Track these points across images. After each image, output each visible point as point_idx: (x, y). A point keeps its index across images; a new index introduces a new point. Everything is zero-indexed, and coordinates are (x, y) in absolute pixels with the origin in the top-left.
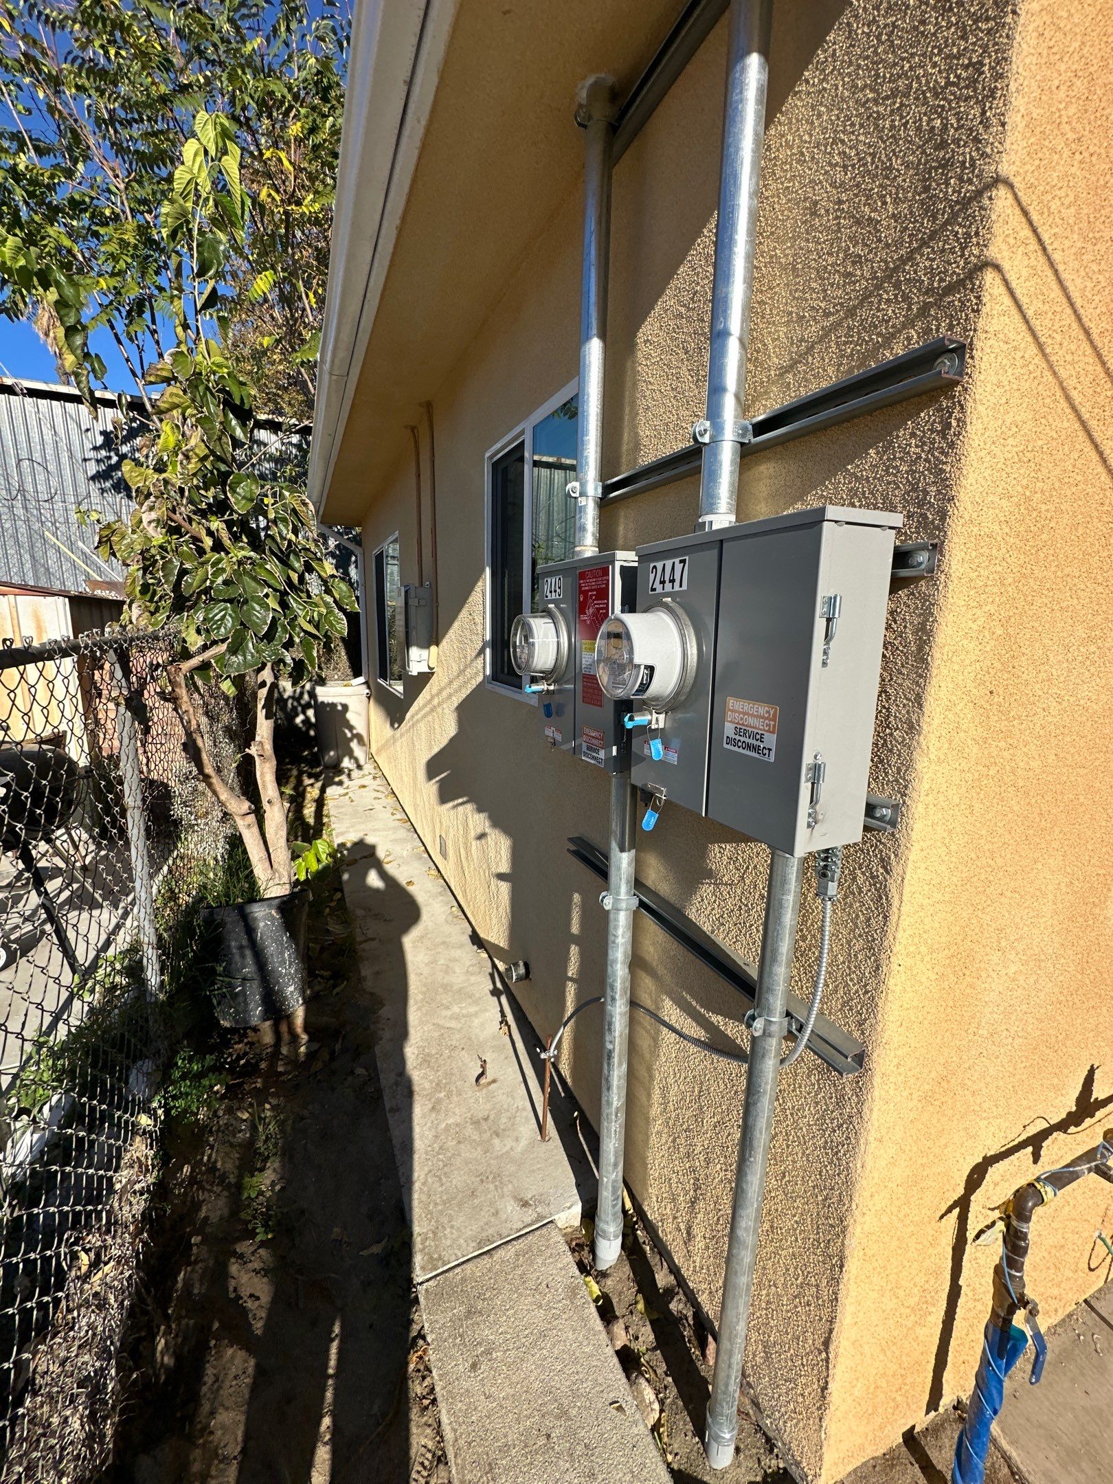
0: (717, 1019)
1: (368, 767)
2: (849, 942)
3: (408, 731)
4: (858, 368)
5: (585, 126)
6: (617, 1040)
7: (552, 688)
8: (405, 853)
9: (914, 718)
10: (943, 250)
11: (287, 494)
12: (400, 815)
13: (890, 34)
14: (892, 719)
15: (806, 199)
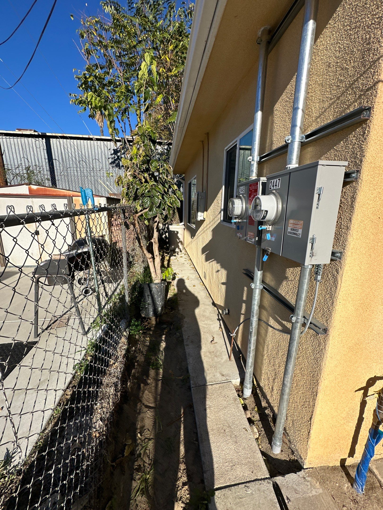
0: (284, 322)
1: (183, 251)
2: (325, 296)
3: (196, 239)
4: (339, 116)
5: (260, 44)
6: (254, 329)
7: (240, 221)
8: (193, 277)
9: (349, 225)
10: (367, 77)
11: (165, 165)
12: (192, 266)
13: (356, 8)
14: (342, 226)
15: (327, 62)
